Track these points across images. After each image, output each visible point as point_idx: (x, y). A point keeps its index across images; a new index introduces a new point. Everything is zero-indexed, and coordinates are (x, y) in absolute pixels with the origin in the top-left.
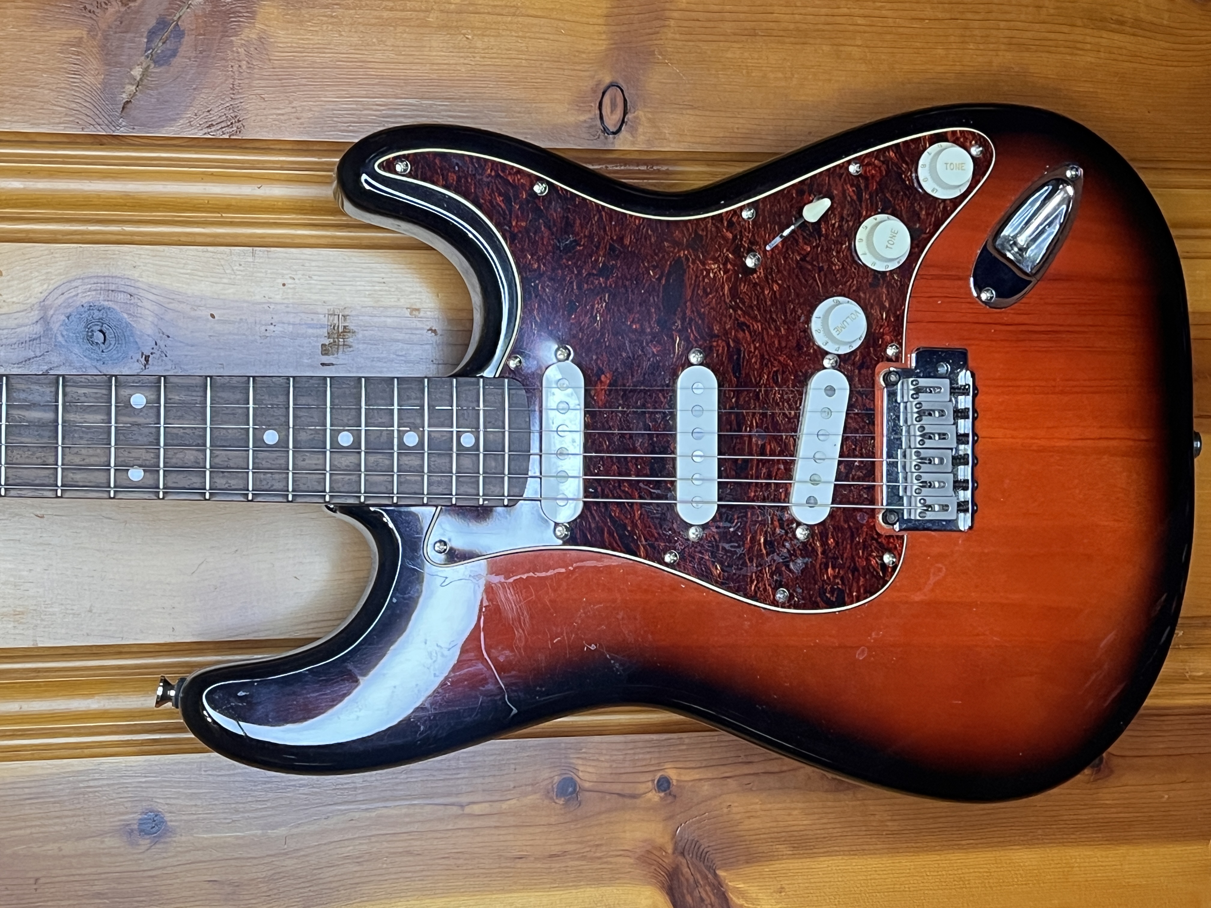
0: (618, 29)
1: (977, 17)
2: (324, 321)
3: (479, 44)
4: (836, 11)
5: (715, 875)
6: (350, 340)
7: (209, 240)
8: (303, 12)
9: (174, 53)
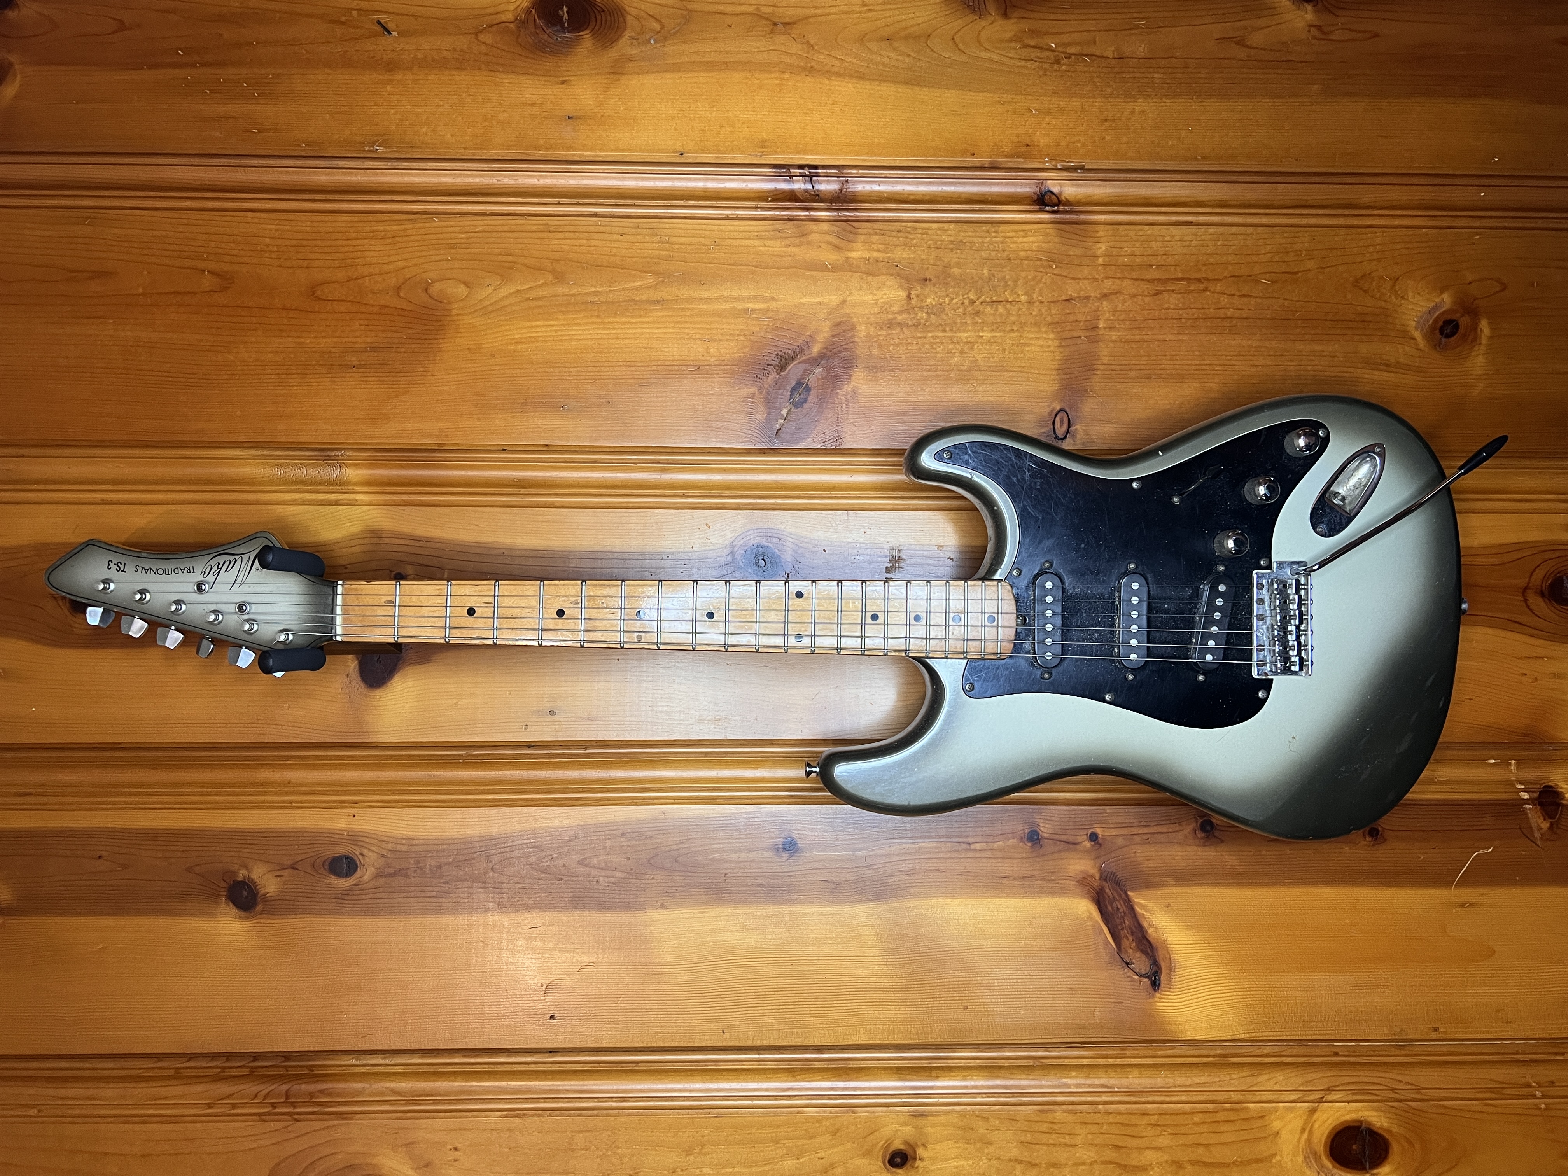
0: (1066, 377)
1: (1294, 364)
2: (887, 553)
3: (980, 389)
4: (1202, 362)
5: (1127, 895)
6: (902, 565)
7: (823, 507)
8: (879, 374)
9: (805, 400)
